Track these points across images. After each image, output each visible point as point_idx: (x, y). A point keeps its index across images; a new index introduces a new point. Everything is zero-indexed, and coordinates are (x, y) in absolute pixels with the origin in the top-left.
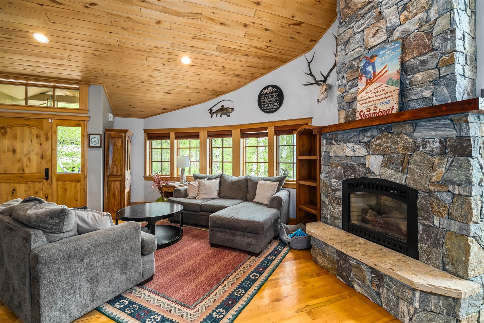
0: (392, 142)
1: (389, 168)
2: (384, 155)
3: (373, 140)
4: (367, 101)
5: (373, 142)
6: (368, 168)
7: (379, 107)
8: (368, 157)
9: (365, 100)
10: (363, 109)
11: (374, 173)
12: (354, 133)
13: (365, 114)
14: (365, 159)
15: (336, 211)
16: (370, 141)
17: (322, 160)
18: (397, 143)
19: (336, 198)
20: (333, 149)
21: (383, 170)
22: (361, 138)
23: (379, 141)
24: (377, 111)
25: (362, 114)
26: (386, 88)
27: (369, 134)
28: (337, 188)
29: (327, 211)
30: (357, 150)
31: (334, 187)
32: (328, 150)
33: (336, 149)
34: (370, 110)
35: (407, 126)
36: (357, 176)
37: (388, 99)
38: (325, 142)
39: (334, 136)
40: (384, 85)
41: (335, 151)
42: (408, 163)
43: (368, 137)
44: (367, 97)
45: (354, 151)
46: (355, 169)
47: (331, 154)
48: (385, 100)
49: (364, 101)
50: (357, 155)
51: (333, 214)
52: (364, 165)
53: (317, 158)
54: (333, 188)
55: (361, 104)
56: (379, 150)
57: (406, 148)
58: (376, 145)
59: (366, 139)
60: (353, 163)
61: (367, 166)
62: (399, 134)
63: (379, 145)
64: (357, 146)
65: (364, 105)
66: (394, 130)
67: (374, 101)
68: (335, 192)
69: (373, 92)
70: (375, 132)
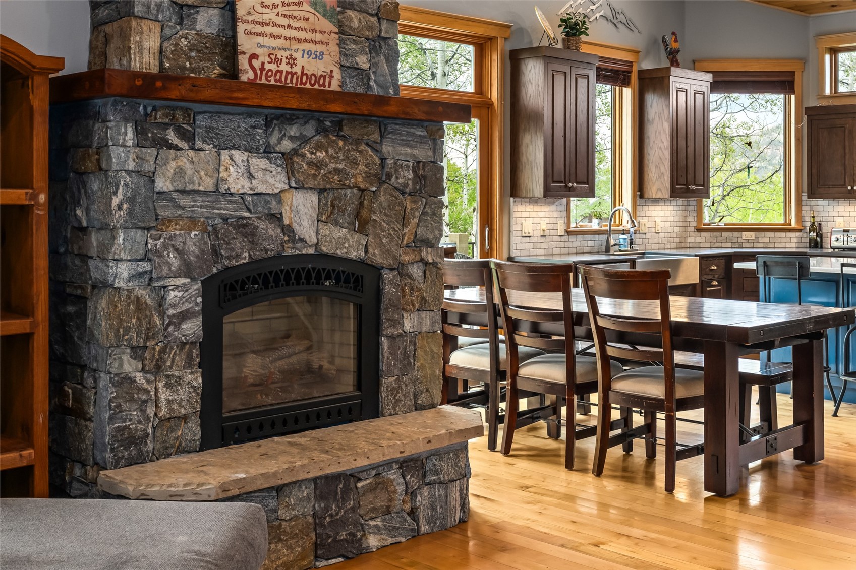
0: (347, 158)
1: (336, 223)
2: (321, 191)
3: (306, 151)
4: (268, 30)
5: (303, 156)
6: (289, 226)
7: (300, 62)
8: (287, 197)
9: (263, 24)
10: (259, 51)
11: (302, 240)
12: (252, 121)
13: (268, 66)
14: (280, 201)
15: (183, 393)
16: (295, 152)
17: (120, 207)
18: (355, 163)
19: (184, 344)
20: (173, 165)
21: (325, 230)
22: (273, 140)
23: (321, 155)
24: (297, 69)
25: (256, 64)
26: (312, 18)
27: (293, 131)
28: (187, 306)
29: (143, 411)
30: (257, 175)
31: (174, 306)
32: (149, 167)
33: (188, 166)
34: (278, 61)
35: (372, 127)
36: (259, 255)
37: (320, 48)
38: (130, 134)
39: (179, 115)
40: (306, 6)
41: (180, 172)
42: (372, 211)
43: (292, 138)
44: (266, 18)
45: (251, 176)
46: (253, 234)
47: (162, 184)
48: (312, 47)
49: (258, 29)
50: (261, 189)
51: (171, 410)
52: (276, 218)
53: (34, 196)
54: (171, 312)
55: (251, 33)
56: (315, 176)
57: (368, 176)
58: (310, 164)
59: (287, 145)
60: (247, 214)
61: (286, 222)
62: (357, 142)
63: (317, 165)
64: (259, 163)
65: (260, 40)
66: (346, 131)
67: (286, 39)
68: (178, 325)
69: (280, 9)
70: (309, 130)
